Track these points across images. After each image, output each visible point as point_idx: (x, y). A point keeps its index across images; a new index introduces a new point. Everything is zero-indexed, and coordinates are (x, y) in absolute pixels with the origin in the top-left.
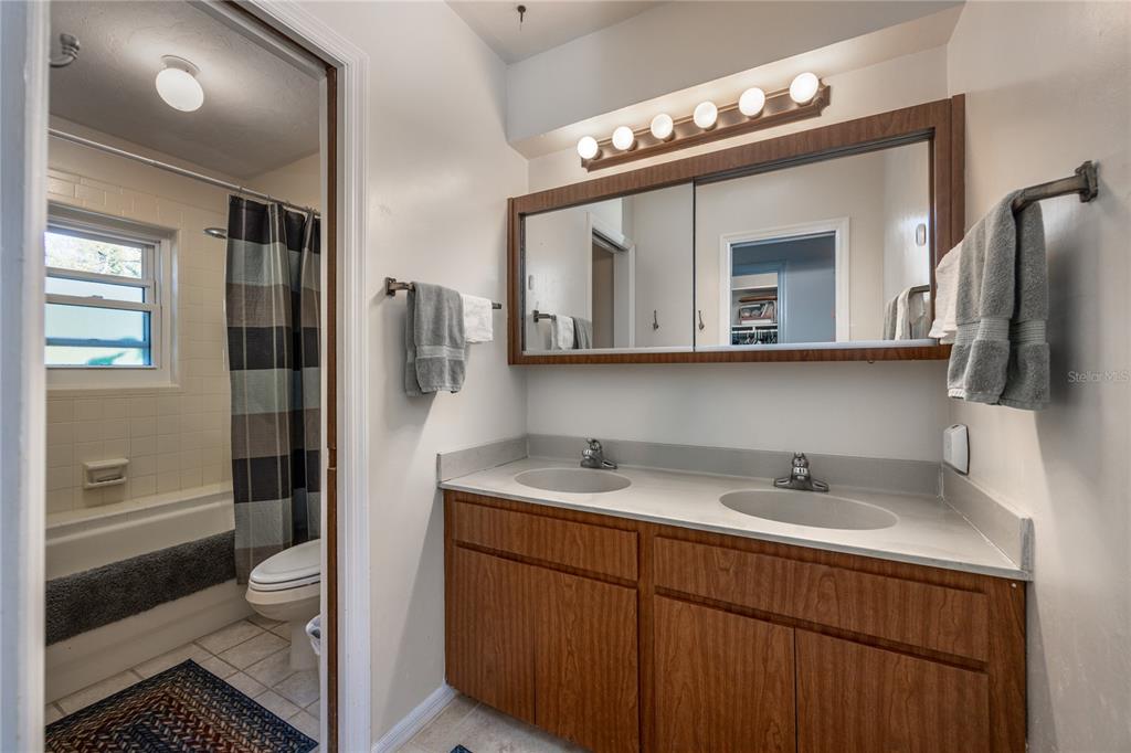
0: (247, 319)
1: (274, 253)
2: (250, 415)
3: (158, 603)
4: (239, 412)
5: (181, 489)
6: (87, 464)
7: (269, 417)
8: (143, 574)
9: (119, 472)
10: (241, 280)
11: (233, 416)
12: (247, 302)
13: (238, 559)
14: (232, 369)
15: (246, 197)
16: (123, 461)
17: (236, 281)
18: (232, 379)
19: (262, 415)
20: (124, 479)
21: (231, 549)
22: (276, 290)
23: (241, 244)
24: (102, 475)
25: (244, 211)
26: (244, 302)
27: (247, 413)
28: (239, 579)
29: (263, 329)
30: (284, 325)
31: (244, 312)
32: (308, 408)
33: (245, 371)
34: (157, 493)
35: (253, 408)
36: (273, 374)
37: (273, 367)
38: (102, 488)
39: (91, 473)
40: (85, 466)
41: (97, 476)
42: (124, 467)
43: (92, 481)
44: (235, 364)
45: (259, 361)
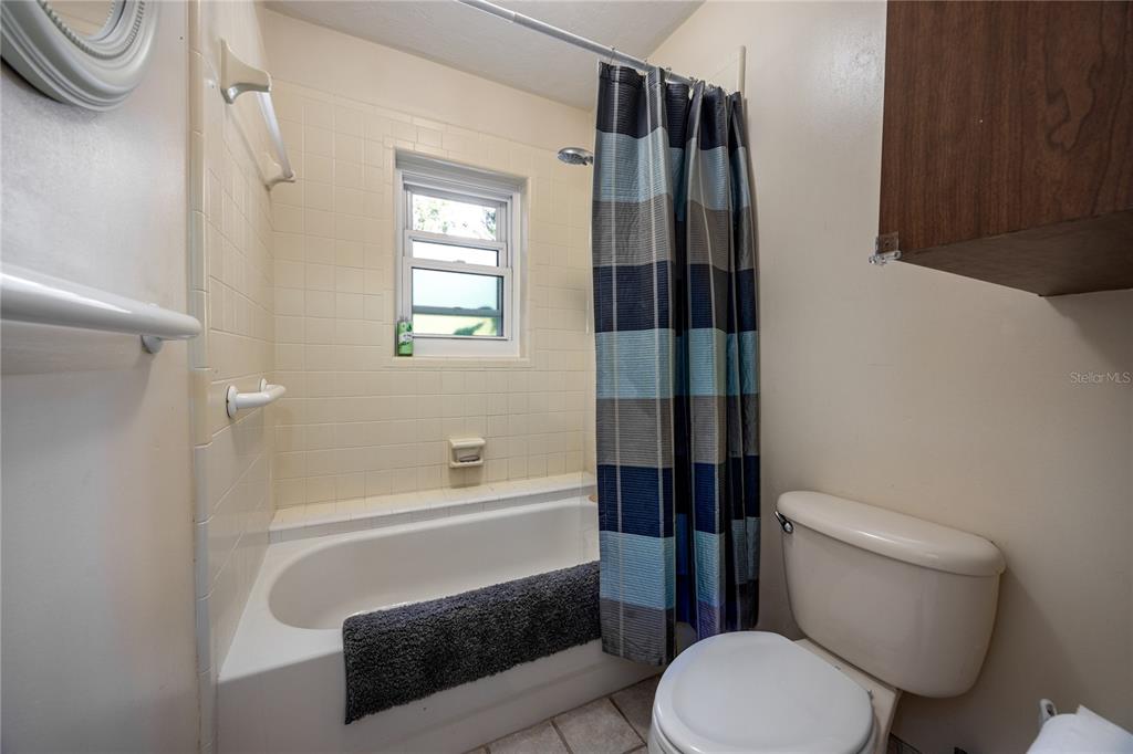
0: (618, 254)
1: (653, 146)
2: (620, 400)
3: (516, 663)
4: (606, 395)
5: (528, 477)
6: (452, 441)
7: (646, 404)
8: (499, 621)
9: (476, 453)
10: (610, 196)
11: (598, 401)
12: (617, 227)
13: (604, 614)
14: (596, 331)
15: (618, 64)
16: (481, 441)
17: (604, 198)
18: (598, 344)
19: (638, 401)
20: (481, 462)
21: (596, 597)
22: (657, 204)
23: (612, 138)
24: (465, 454)
25: (617, 84)
26: (613, 229)
27: (616, 397)
28: (604, 642)
29: (639, 268)
30: (669, 258)
31: (614, 243)
32: (698, 393)
33: (615, 333)
34: (508, 479)
35: (626, 390)
36: (652, 338)
37: (652, 327)
38: (464, 468)
39: (455, 451)
40: (450, 444)
41: (461, 455)
42: (481, 448)
43: (455, 460)
44: (602, 325)
45: (633, 320)
